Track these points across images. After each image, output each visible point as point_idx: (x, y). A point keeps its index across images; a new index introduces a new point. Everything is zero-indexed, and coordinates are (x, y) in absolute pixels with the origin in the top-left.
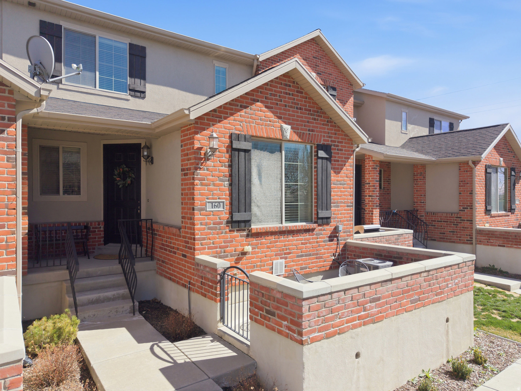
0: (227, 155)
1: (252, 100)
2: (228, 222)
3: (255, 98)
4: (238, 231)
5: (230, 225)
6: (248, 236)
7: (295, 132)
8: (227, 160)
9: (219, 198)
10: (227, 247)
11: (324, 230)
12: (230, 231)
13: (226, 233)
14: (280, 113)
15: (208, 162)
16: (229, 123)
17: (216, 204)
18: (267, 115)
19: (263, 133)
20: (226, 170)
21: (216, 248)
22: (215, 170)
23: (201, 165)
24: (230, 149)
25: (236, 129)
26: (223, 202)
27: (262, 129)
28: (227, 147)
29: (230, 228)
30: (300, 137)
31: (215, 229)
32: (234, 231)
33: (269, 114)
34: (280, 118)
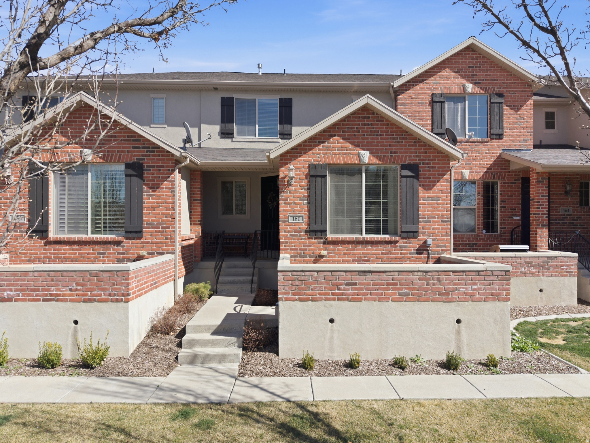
0: (306, 181)
1: (329, 135)
2: (306, 232)
3: (332, 133)
4: (315, 238)
5: (308, 233)
6: (324, 243)
7: (374, 156)
8: (306, 184)
9: (299, 213)
10: (306, 250)
11: (410, 243)
12: (309, 238)
13: (305, 239)
14: (358, 142)
15: (290, 187)
16: (308, 157)
17: (297, 218)
18: (344, 145)
19: (340, 160)
20: (305, 192)
21: (297, 249)
22: (297, 193)
23: (285, 189)
24: (308, 176)
25: (314, 161)
26: (303, 216)
27: (339, 157)
28: (306, 175)
29: (309, 236)
30: (380, 160)
31: (296, 236)
32: (312, 238)
33: (347, 144)
34: (358, 146)
